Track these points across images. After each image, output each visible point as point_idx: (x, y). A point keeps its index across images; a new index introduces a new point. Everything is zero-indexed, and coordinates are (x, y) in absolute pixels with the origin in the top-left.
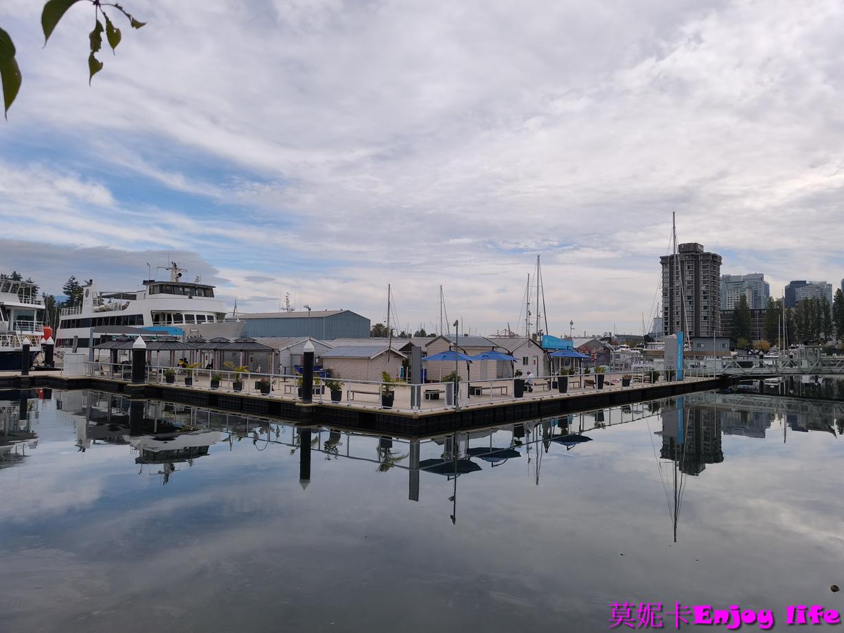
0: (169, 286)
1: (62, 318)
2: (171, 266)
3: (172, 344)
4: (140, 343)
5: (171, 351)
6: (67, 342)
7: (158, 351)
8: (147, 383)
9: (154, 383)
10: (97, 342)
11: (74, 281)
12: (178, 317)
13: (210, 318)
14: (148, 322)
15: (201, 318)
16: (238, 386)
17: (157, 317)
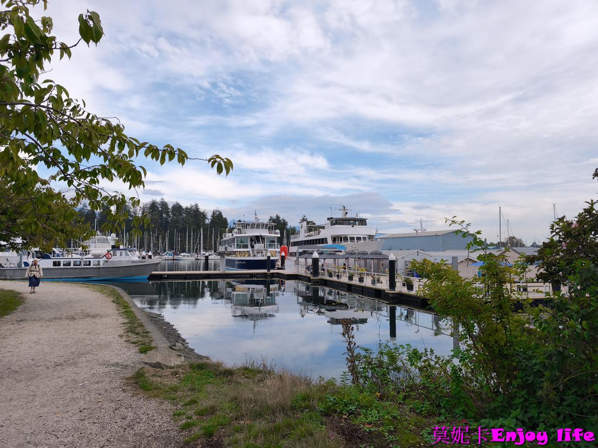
0: (341, 220)
1: (292, 241)
2: (342, 208)
3: (332, 255)
4: (316, 255)
5: (346, 259)
6: (294, 254)
7: (325, 259)
8: (320, 277)
9: (323, 278)
10: (301, 254)
11: (305, 218)
12: (346, 239)
13: (364, 238)
14: (330, 242)
15: (359, 239)
16: (361, 280)
17: (334, 239)
